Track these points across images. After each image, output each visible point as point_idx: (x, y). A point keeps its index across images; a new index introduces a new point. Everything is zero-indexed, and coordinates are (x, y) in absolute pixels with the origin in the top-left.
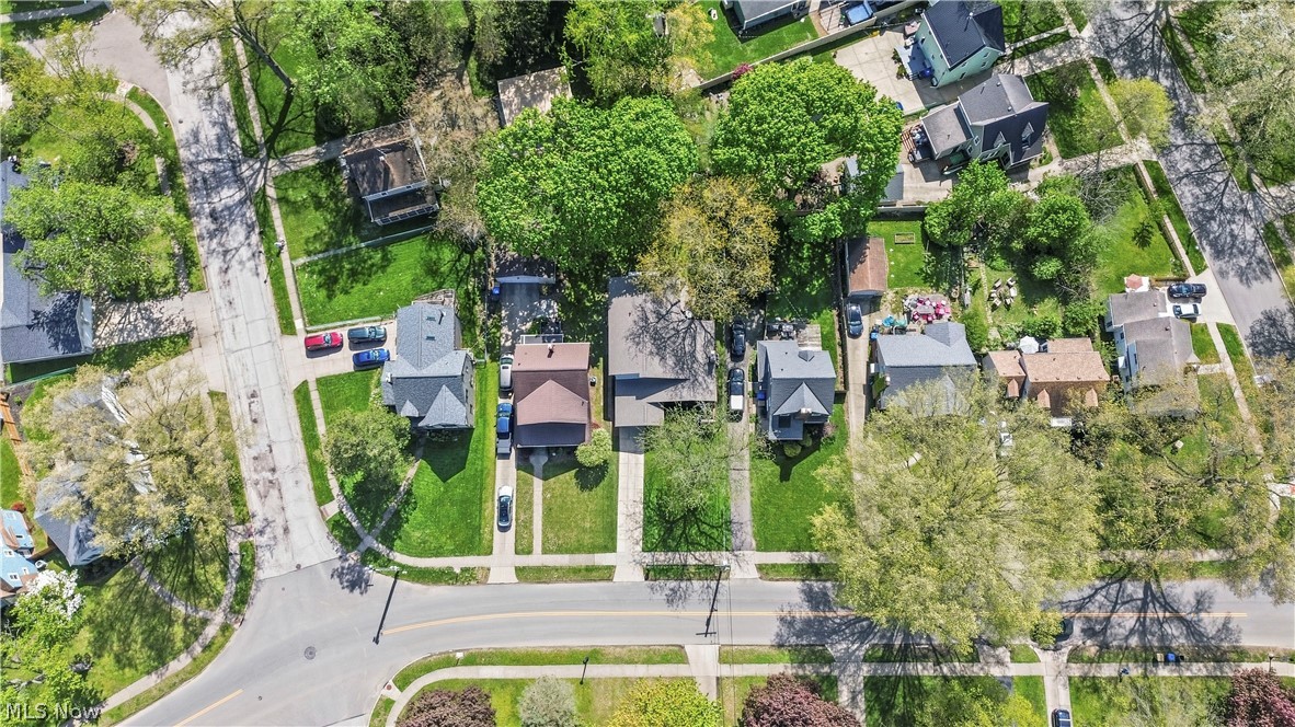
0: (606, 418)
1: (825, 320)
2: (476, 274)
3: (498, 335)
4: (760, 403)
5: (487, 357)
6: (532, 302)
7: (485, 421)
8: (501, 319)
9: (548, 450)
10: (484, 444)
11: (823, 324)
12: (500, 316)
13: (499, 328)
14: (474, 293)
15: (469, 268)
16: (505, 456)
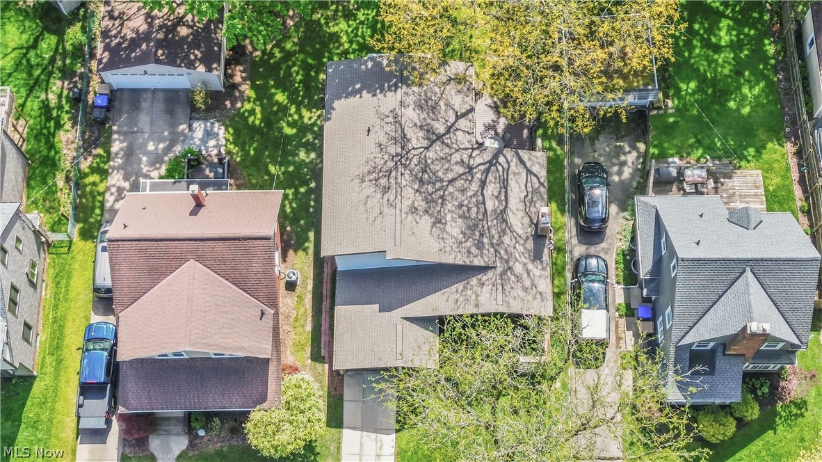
0: (317, 357)
1: (770, 164)
2: (67, 74)
3: (101, 188)
4: (644, 328)
5: (74, 229)
6: (173, 125)
7: (59, 362)
8: (109, 157)
9: (189, 422)
10: (53, 410)
11: (768, 170)
12: (108, 152)
13: (104, 174)
14: (60, 107)
15: (52, 60)
16: (98, 435)
